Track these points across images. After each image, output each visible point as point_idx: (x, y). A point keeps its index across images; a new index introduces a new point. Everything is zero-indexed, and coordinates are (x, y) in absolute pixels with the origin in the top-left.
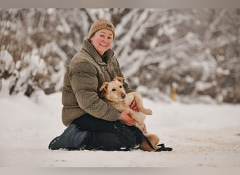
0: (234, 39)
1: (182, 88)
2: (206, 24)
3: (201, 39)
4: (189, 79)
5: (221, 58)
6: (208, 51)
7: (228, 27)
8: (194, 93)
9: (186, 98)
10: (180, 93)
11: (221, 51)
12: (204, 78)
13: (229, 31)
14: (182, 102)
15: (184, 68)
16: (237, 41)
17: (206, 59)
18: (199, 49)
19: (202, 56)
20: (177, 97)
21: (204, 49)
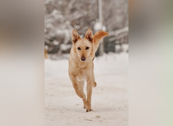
0: (85, 13)
1: (51, 49)
2: (65, 3)
3: (63, 14)
4: (56, 43)
5: (77, 27)
6: (68, 23)
7: (81, 5)
8: (60, 52)
9: (54, 56)
10: (49, 52)
11: (77, 22)
12: (66, 41)
13: (82, 8)
14: (52, 59)
15: (52, 35)
16: (87, 15)
17: (67, 28)
18: (62, 21)
19: (64, 26)
20: (48, 56)
21: (65, 21)
